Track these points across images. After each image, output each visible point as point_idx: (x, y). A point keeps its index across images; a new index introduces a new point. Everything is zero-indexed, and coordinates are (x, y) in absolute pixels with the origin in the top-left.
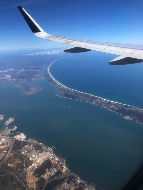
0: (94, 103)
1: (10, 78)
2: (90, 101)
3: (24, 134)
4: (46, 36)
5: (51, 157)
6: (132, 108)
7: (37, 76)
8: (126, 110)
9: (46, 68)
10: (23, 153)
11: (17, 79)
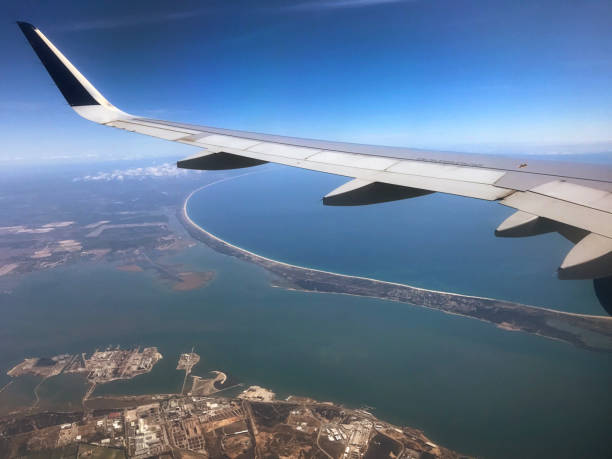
0: (396, 300)
1: (80, 248)
2: (384, 295)
3: (262, 387)
4: (115, 117)
5: (381, 429)
6: (503, 304)
7: (166, 239)
8: (490, 310)
9: (179, 216)
10: (299, 428)
11: (108, 250)
